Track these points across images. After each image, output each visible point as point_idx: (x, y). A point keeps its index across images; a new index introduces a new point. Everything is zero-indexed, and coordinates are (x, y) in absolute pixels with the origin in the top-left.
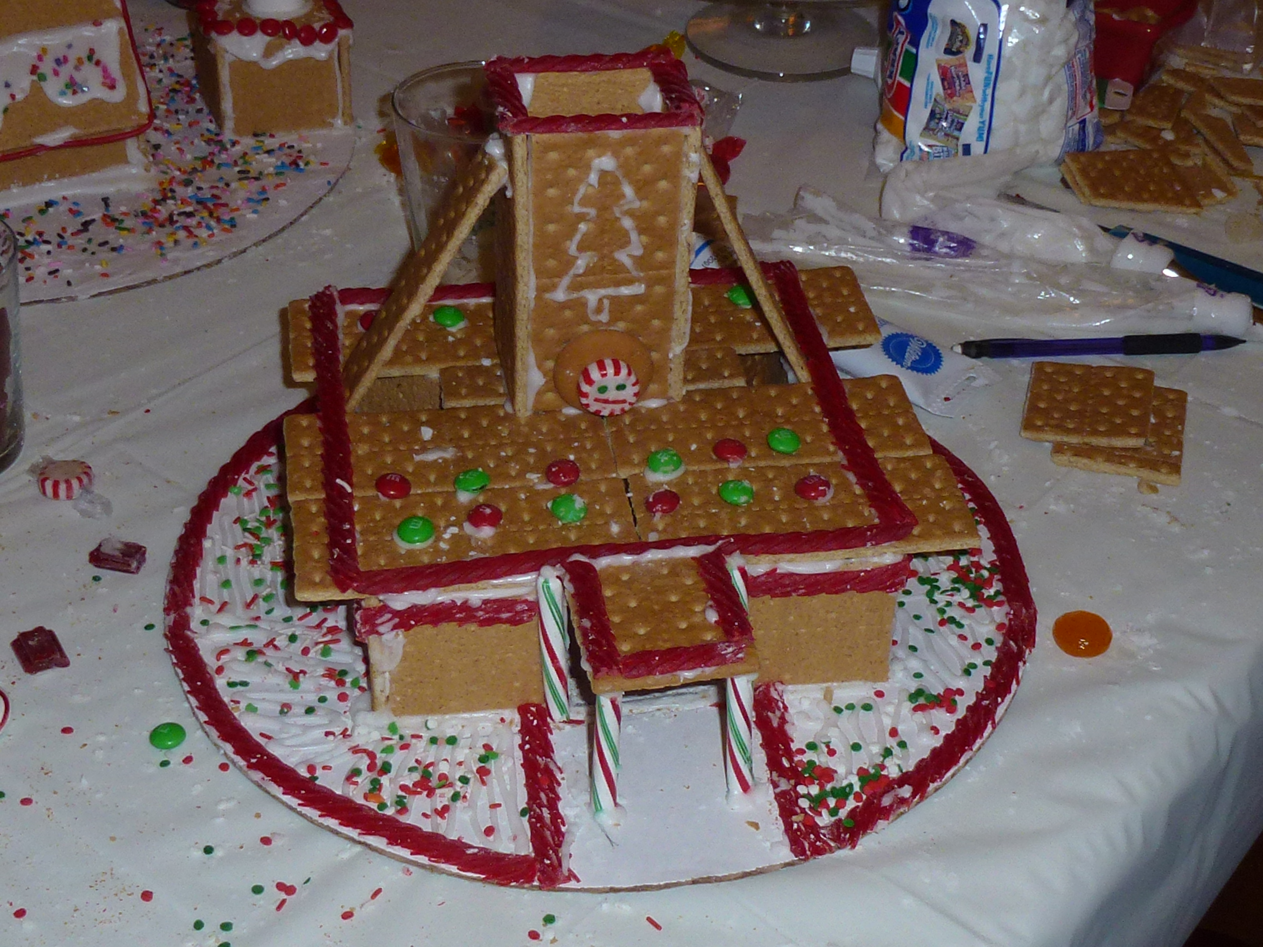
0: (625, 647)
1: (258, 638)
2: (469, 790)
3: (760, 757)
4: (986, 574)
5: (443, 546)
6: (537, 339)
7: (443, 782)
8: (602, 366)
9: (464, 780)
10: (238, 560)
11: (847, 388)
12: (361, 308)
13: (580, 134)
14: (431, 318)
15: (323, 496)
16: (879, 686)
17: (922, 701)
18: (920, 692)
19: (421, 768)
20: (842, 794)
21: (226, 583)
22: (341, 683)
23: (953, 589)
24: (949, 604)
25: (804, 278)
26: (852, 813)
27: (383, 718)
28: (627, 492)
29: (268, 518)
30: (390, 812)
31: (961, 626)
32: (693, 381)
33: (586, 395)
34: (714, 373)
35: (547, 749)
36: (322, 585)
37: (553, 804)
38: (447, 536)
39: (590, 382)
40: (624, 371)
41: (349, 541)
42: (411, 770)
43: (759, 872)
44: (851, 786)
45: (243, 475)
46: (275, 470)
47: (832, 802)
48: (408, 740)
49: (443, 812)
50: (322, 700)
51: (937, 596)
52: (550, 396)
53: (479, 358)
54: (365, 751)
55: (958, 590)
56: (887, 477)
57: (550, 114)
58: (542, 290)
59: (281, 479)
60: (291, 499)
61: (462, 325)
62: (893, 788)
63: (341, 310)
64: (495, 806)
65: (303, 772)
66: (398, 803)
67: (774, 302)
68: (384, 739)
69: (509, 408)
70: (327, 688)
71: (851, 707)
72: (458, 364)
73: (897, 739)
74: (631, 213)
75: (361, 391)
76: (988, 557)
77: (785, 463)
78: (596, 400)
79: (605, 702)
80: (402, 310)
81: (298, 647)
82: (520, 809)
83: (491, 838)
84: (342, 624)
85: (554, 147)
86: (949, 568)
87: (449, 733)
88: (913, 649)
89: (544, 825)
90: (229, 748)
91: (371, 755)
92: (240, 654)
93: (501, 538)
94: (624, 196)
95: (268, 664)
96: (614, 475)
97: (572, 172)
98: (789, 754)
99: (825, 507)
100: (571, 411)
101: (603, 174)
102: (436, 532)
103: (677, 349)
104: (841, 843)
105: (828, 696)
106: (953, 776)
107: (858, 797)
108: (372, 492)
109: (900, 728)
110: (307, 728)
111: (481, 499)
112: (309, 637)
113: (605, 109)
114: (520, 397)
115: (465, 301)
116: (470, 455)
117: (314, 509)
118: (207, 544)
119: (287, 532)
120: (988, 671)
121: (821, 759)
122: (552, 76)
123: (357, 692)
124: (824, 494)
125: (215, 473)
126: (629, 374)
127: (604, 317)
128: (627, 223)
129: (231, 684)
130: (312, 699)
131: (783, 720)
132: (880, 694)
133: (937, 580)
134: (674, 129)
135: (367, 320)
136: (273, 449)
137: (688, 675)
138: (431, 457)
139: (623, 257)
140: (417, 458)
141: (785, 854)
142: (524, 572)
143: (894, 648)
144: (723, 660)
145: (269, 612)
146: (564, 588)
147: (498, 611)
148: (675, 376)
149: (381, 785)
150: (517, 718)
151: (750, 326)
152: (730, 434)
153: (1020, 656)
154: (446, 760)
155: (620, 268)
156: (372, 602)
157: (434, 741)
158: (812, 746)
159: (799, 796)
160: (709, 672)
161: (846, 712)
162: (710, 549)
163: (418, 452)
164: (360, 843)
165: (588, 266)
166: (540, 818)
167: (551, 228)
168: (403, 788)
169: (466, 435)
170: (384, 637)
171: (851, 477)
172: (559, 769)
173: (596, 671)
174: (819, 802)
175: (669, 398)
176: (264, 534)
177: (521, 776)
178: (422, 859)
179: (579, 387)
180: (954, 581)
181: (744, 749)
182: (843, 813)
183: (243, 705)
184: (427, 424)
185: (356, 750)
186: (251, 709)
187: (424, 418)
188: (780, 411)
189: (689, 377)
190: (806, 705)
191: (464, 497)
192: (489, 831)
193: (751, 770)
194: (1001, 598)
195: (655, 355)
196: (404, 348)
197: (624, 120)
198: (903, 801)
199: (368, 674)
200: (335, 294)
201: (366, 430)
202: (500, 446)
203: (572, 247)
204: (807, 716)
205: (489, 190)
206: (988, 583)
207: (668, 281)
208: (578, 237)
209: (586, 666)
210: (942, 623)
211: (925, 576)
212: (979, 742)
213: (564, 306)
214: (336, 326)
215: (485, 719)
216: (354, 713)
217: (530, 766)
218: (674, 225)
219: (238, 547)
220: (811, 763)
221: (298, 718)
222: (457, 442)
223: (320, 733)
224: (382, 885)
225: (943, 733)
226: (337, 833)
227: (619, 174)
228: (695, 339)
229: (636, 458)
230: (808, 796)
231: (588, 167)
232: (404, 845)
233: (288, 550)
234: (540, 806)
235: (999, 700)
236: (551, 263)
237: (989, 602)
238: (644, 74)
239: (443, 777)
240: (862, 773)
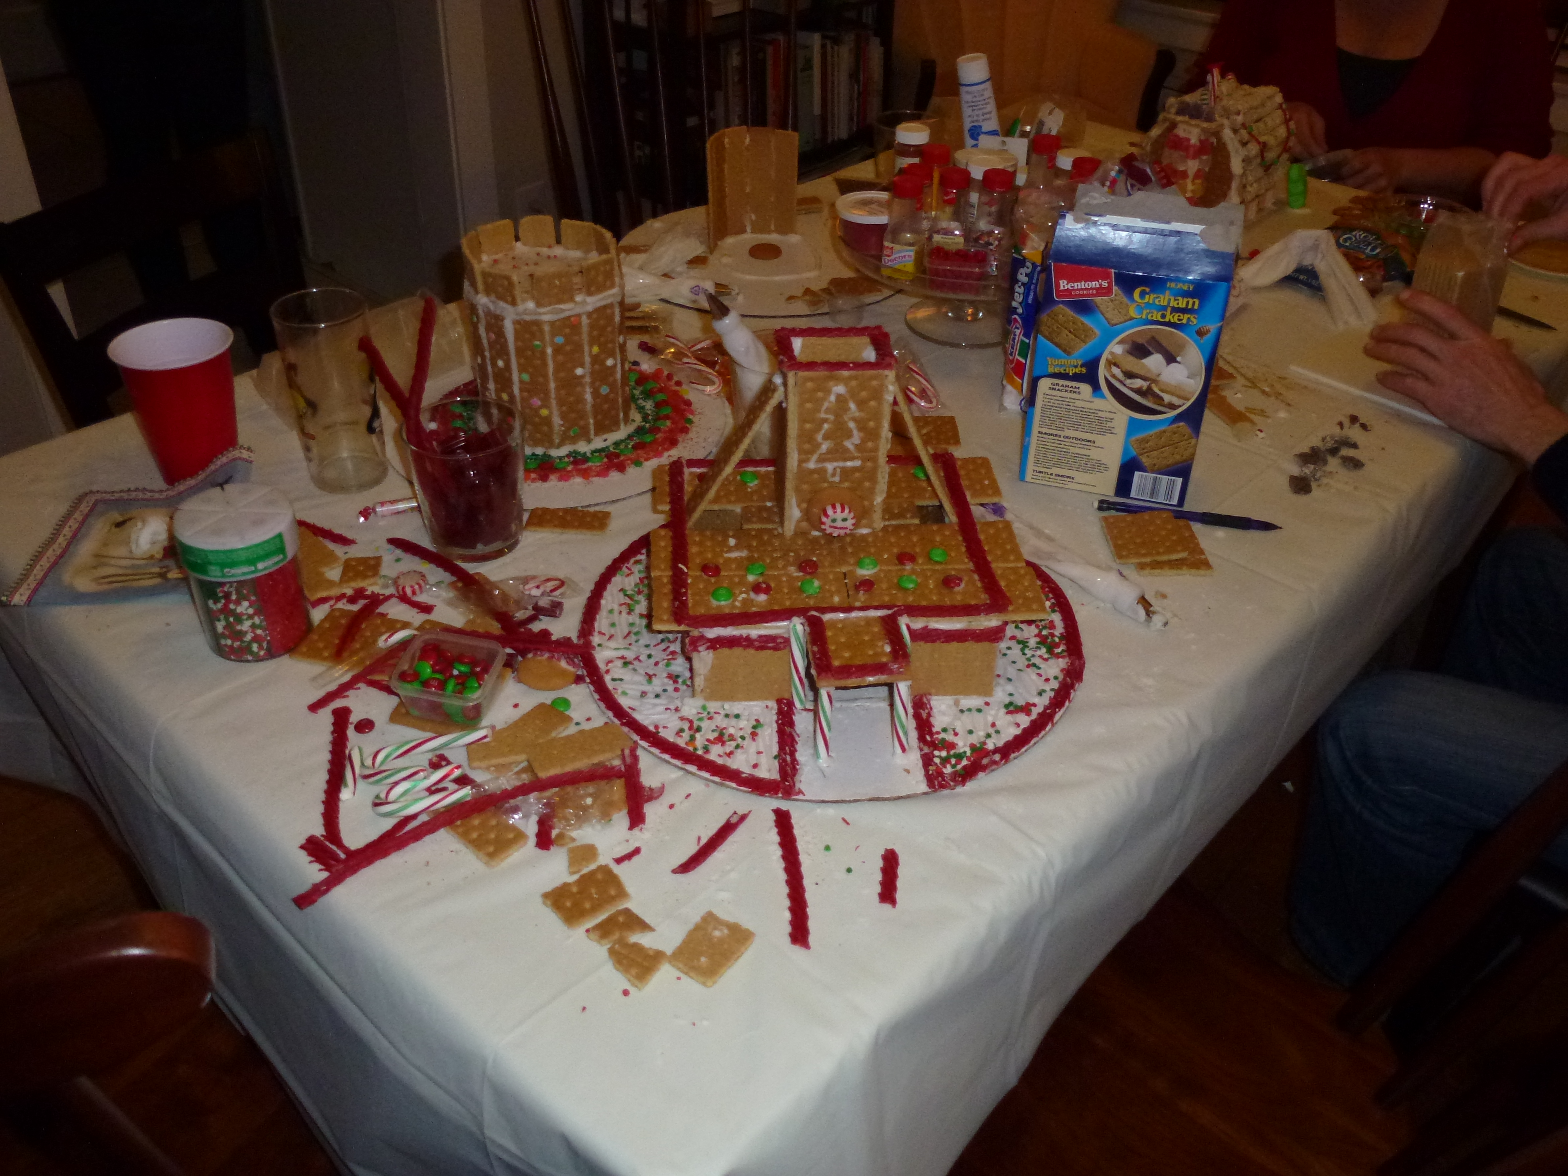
0: (836, 663)
1: (630, 655)
2: (745, 743)
3: (913, 735)
4: (1057, 640)
5: (737, 604)
6: (798, 490)
7: (731, 738)
8: (834, 507)
9: (743, 738)
10: (620, 612)
11: (978, 527)
12: (699, 470)
13: (826, 373)
14: (739, 478)
15: (671, 573)
16: (987, 700)
17: (1011, 708)
18: (1011, 704)
19: (719, 730)
20: (959, 757)
21: (613, 625)
22: (676, 682)
23: (1037, 648)
24: (1033, 656)
25: (959, 463)
26: (964, 767)
27: (698, 702)
28: (845, 579)
29: (639, 589)
30: (700, 752)
31: (1039, 668)
32: (888, 520)
33: (823, 523)
34: (901, 515)
35: (792, 724)
36: (667, 621)
37: (793, 753)
38: (740, 599)
39: (827, 516)
40: (847, 511)
41: (684, 598)
42: (713, 731)
43: (908, 797)
44: (965, 752)
45: (626, 565)
46: (644, 562)
47: (953, 761)
48: (712, 714)
49: (729, 754)
50: (665, 690)
51: (1027, 651)
52: (804, 525)
53: (764, 501)
54: (687, 719)
55: (1040, 648)
56: (997, 578)
57: (810, 360)
58: (801, 462)
59: (648, 568)
60: (653, 574)
61: (756, 482)
62: (989, 755)
63: (687, 471)
64: (759, 753)
65: (652, 728)
66: (704, 748)
67: (939, 477)
68: (699, 713)
69: (780, 530)
70: (668, 684)
71: (969, 710)
72: (753, 504)
73: (995, 729)
74: (854, 419)
75: (696, 515)
76: (1059, 629)
77: (938, 567)
78: (830, 527)
79: (823, 693)
80: (721, 470)
81: (652, 661)
82: (774, 755)
83: (756, 770)
84: (678, 650)
85: (811, 379)
86: (1036, 636)
87: (736, 712)
88: (1010, 680)
89: (787, 764)
90: (610, 714)
91: (691, 722)
92: (619, 663)
93: (769, 602)
94: (849, 409)
95: (634, 670)
96: (838, 570)
97: (820, 394)
98: (931, 734)
99: (959, 592)
100: (816, 533)
101: (839, 396)
102: (734, 596)
103: (879, 499)
104: (957, 783)
105: (957, 703)
106: (1026, 751)
107: (968, 759)
108: (699, 573)
109: (998, 723)
110: (655, 705)
111: (761, 580)
112: (658, 654)
113: (843, 358)
114: (786, 523)
115: (759, 469)
116: (756, 555)
117: (665, 581)
118: (603, 602)
119: (649, 598)
120: (1052, 694)
121: (949, 737)
122: (813, 340)
123: (685, 687)
124: (958, 585)
125: (610, 563)
126: (850, 512)
127: (837, 479)
128: (852, 425)
129: (614, 680)
130: (658, 690)
131: (929, 715)
132: (987, 704)
133: (1027, 642)
134: (880, 371)
135: (701, 477)
136: (644, 551)
137: (871, 679)
138: (734, 555)
139: (848, 444)
140: (726, 555)
141: (923, 787)
142: (782, 620)
143: (998, 679)
144: (891, 672)
145: (636, 642)
146: (805, 630)
147: (767, 642)
148: (877, 516)
149: (695, 739)
150: (775, 706)
151: (925, 490)
152: (908, 550)
153: (1072, 686)
154: (733, 727)
155: (847, 450)
156: (695, 633)
157: (727, 716)
158: (945, 730)
159: (934, 756)
160: (883, 678)
161: (966, 713)
162: (889, 612)
163: (727, 552)
164: (682, 769)
165: (828, 449)
166: (784, 760)
167: (808, 426)
168: (708, 740)
169: (755, 544)
170: (702, 653)
171: (976, 577)
172: (797, 734)
173: (819, 674)
174: (945, 761)
175: (873, 529)
176: (636, 598)
177: (775, 738)
178: (717, 779)
179: (820, 519)
180: (1038, 643)
181: (903, 727)
182: (959, 767)
183: (620, 691)
184: (733, 537)
185: (682, 719)
186: (624, 693)
187: (731, 534)
188: (938, 539)
189: (887, 517)
190: (943, 707)
191: (751, 578)
192: (755, 766)
193: (907, 739)
194: (1064, 654)
195: (866, 503)
196: (722, 494)
197: (851, 365)
198: (995, 762)
199: (692, 678)
200: (684, 462)
201: (697, 539)
202: (775, 550)
203: (819, 437)
204: (944, 714)
205: (773, 402)
206: (1057, 645)
207: (874, 459)
208: (823, 432)
209: (813, 672)
210: (1028, 666)
211: (1021, 639)
212: (1043, 733)
213: (813, 472)
214: (683, 480)
215: (756, 706)
216: (682, 698)
217: (781, 732)
218: (879, 426)
219: (621, 605)
220: (943, 740)
221: (650, 700)
222: (749, 547)
223: (662, 708)
224: (691, 791)
225: (1022, 727)
226: (669, 763)
227: (848, 397)
228: (889, 495)
229: (852, 561)
230: (940, 757)
231: (828, 392)
232: (707, 771)
233: (650, 608)
234: (785, 754)
235: (1057, 710)
236: (807, 446)
237: (1058, 656)
238: (866, 340)
239: (731, 735)
240: (972, 746)
